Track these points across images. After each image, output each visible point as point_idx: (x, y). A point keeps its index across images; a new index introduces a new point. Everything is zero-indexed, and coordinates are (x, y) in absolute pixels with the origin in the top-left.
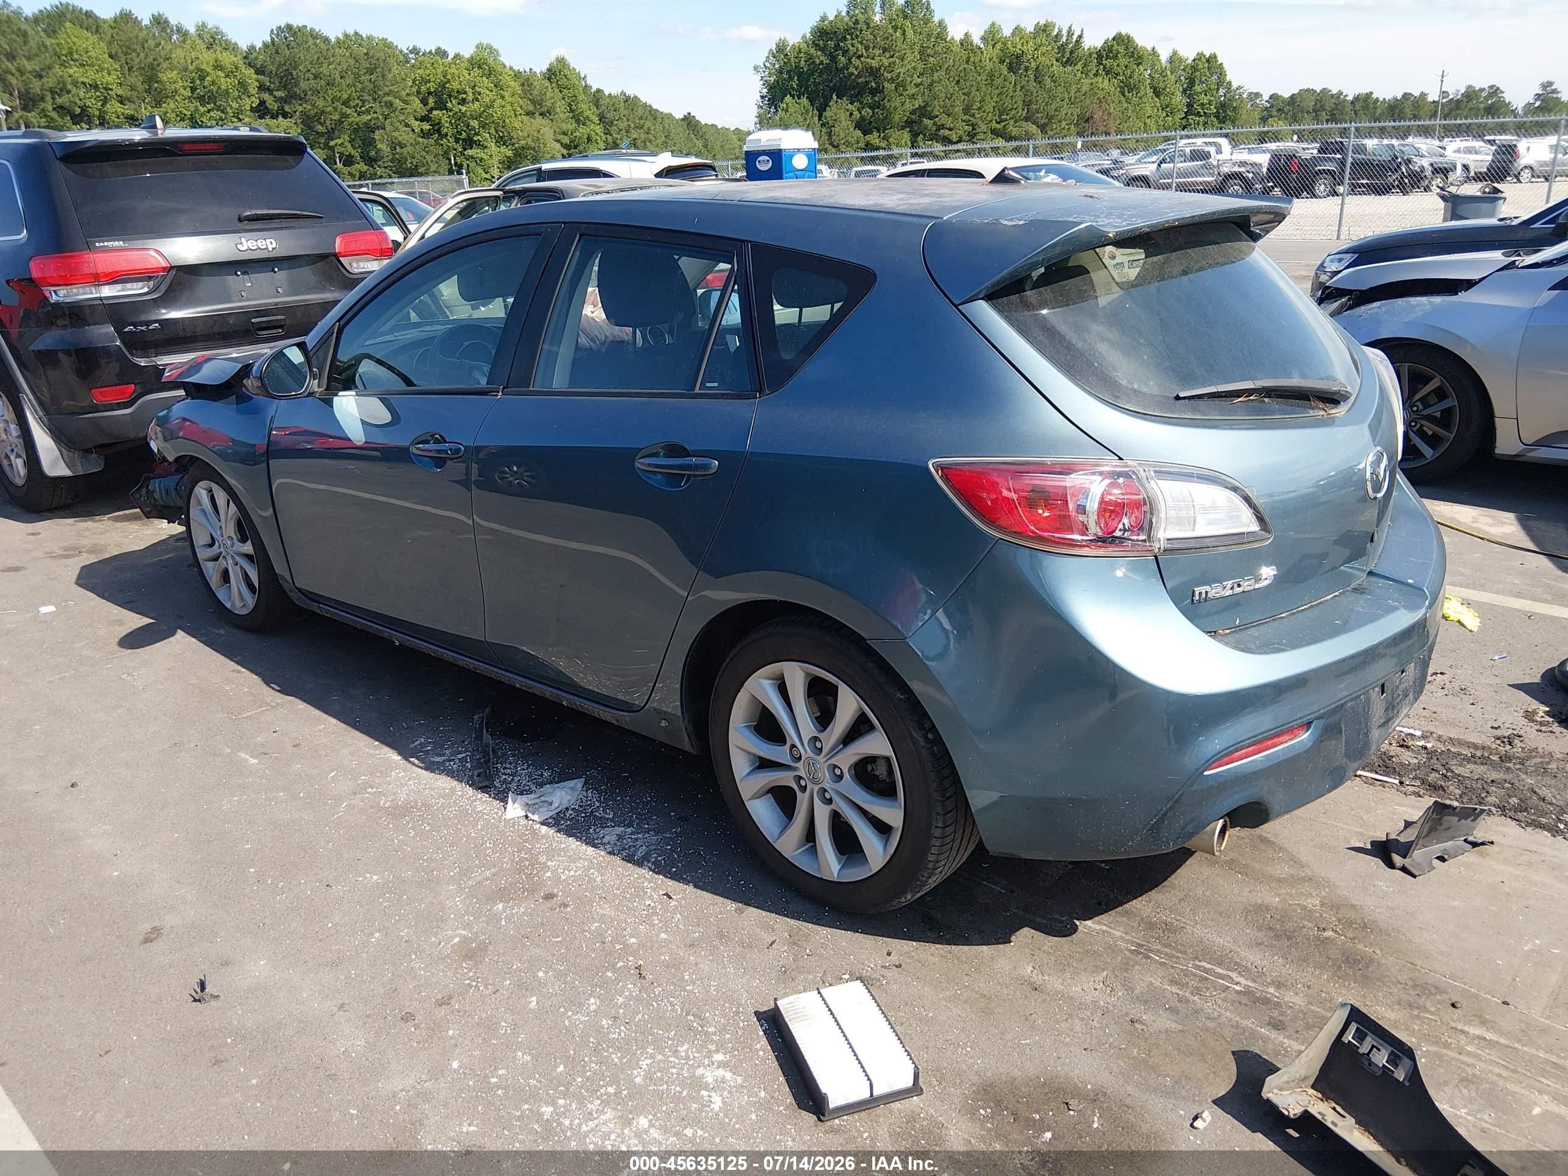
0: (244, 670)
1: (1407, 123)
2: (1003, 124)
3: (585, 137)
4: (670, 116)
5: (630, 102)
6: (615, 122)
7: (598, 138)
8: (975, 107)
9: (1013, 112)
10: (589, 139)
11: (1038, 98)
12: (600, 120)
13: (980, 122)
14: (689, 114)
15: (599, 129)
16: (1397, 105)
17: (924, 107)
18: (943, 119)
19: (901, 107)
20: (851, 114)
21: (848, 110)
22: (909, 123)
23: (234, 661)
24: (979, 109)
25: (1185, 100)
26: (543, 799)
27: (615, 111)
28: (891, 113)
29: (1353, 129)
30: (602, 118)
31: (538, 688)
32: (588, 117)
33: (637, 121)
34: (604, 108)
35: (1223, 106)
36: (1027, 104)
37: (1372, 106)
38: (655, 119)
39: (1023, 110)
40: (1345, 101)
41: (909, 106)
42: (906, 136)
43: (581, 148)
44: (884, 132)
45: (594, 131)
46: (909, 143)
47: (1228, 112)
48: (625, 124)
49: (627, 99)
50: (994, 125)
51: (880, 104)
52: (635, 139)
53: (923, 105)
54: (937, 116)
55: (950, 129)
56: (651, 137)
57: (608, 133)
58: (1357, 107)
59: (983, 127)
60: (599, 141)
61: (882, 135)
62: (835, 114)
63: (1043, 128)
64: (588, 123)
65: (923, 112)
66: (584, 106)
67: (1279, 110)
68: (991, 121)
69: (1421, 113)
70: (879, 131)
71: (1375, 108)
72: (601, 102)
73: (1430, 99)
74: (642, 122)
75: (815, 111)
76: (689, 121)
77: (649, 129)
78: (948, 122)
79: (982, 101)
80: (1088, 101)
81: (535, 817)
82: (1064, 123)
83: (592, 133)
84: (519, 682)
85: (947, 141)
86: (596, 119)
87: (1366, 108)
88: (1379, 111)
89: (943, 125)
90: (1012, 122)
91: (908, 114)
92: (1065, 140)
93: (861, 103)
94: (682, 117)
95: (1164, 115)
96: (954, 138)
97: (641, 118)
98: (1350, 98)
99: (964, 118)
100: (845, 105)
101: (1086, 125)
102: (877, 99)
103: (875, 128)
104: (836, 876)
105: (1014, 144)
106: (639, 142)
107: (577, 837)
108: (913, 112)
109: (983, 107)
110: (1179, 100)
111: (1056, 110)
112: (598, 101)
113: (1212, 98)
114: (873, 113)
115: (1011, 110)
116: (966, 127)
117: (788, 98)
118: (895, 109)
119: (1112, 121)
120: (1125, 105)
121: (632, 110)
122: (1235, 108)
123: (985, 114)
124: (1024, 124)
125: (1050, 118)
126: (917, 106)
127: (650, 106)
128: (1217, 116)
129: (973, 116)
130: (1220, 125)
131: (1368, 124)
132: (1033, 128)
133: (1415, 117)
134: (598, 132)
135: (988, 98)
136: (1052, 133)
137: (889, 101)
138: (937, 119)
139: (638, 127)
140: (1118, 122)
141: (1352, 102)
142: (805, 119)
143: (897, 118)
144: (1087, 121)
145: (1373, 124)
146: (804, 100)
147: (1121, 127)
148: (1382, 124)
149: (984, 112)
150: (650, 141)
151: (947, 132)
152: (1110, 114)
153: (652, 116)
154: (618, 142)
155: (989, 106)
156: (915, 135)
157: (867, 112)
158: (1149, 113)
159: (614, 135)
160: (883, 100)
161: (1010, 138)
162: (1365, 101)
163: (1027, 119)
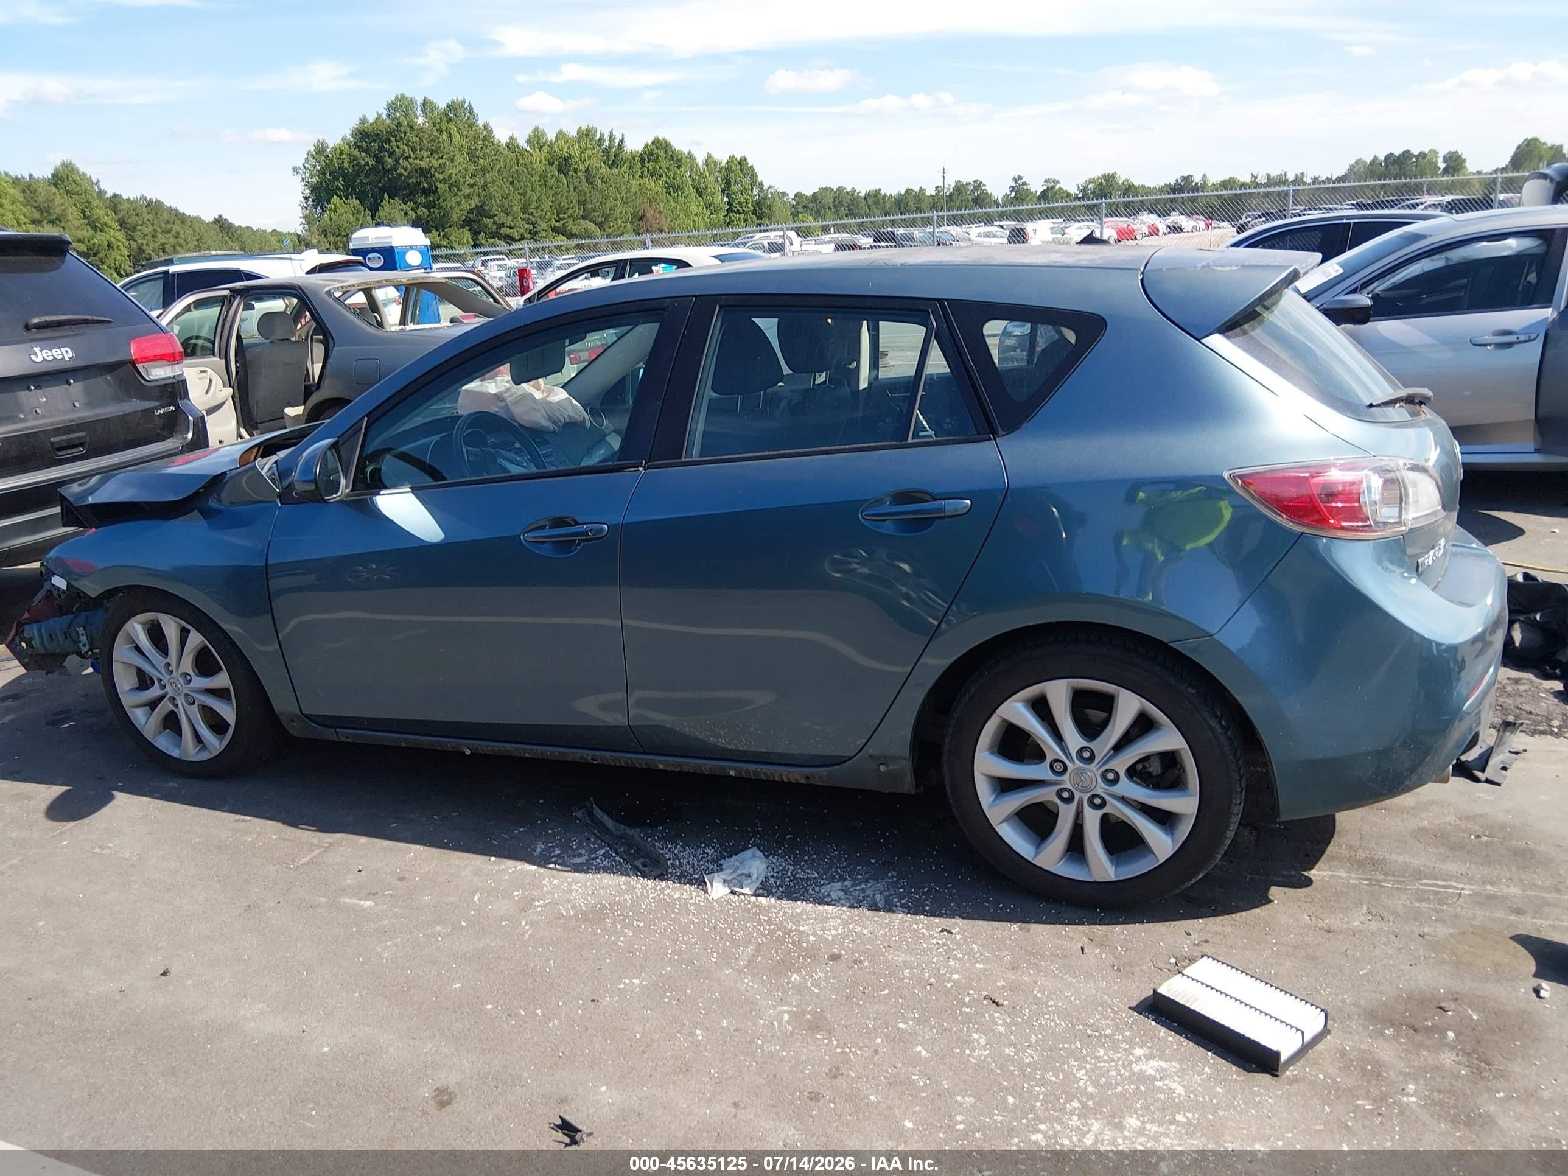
0: (248, 818)
1: (911, 216)
2: (562, 222)
3: (106, 243)
4: (198, 219)
5: (154, 207)
6: (139, 228)
7: (120, 244)
8: (532, 206)
9: (570, 211)
10: (109, 246)
11: (592, 198)
12: (121, 226)
13: (539, 221)
14: (220, 217)
15: (120, 235)
16: (902, 200)
17: (482, 206)
18: (502, 218)
19: (459, 206)
20: (406, 214)
21: (402, 210)
22: (467, 223)
23: (225, 811)
24: (537, 208)
25: (726, 199)
26: (739, 872)
27: (137, 215)
28: (448, 213)
29: (935, 218)
30: (122, 224)
31: (690, 764)
32: (106, 224)
33: (164, 226)
34: (123, 213)
35: (758, 204)
36: (582, 203)
37: (881, 201)
38: (183, 222)
39: (579, 209)
40: (859, 197)
41: (465, 205)
42: (467, 235)
43: (101, 255)
44: (443, 231)
45: (115, 237)
46: (471, 241)
47: (764, 209)
48: (150, 229)
49: (149, 204)
50: (554, 223)
51: (435, 205)
52: (163, 244)
53: (479, 204)
54: (496, 215)
55: (511, 228)
56: (181, 241)
57: (131, 238)
58: (870, 203)
59: (544, 226)
60: (121, 247)
61: (442, 234)
62: (390, 214)
63: (600, 225)
64: (107, 230)
65: (481, 211)
66: (101, 213)
67: (804, 207)
68: (551, 219)
69: (923, 206)
70: (437, 230)
71: (884, 203)
72: (120, 207)
73: (928, 193)
74: (169, 226)
75: (367, 212)
76: (221, 224)
77: (178, 233)
78: (508, 220)
79: (539, 200)
80: (639, 201)
81: (746, 890)
82: (620, 222)
83: (113, 239)
84: (662, 763)
85: (509, 239)
86: (116, 225)
87: (876, 203)
88: (888, 206)
89: (503, 224)
90: (570, 220)
91: (466, 213)
92: (622, 238)
93: (415, 203)
94: (212, 220)
95: (709, 213)
96: (516, 236)
97: (168, 222)
98: (862, 194)
99: (523, 217)
100: (398, 205)
101: (640, 223)
102: (431, 199)
103: (433, 227)
104: (1113, 875)
105: (574, 242)
106: (168, 246)
107: (803, 901)
108: (471, 211)
109: (540, 206)
110: (722, 200)
111: (611, 209)
112: (116, 206)
113: (748, 197)
114: (429, 212)
115: (567, 209)
116: (527, 226)
117: (335, 199)
118: (452, 208)
119: (663, 219)
120: (673, 204)
121: (156, 214)
122: (769, 206)
123: (544, 213)
124: (582, 222)
125: (607, 217)
126: (474, 205)
127: (176, 210)
128: (755, 213)
129: (532, 214)
130: (759, 221)
131: (881, 218)
132: (592, 227)
133: (919, 210)
134: (119, 238)
135: (543, 198)
136: (610, 231)
137: (444, 201)
138: (496, 218)
139: (164, 232)
140: (669, 220)
141: (865, 198)
142: (358, 219)
143: (455, 217)
144: (641, 219)
145: (884, 218)
146: (354, 201)
147: (672, 224)
148: (892, 218)
149: (542, 211)
150: (181, 245)
151: (508, 231)
152: (660, 212)
153: (179, 219)
154: (144, 247)
155: (546, 205)
156: (475, 233)
157: (423, 211)
158: (696, 210)
159: (139, 241)
160: (438, 200)
161: (570, 236)
162: (875, 196)
163: (584, 218)
